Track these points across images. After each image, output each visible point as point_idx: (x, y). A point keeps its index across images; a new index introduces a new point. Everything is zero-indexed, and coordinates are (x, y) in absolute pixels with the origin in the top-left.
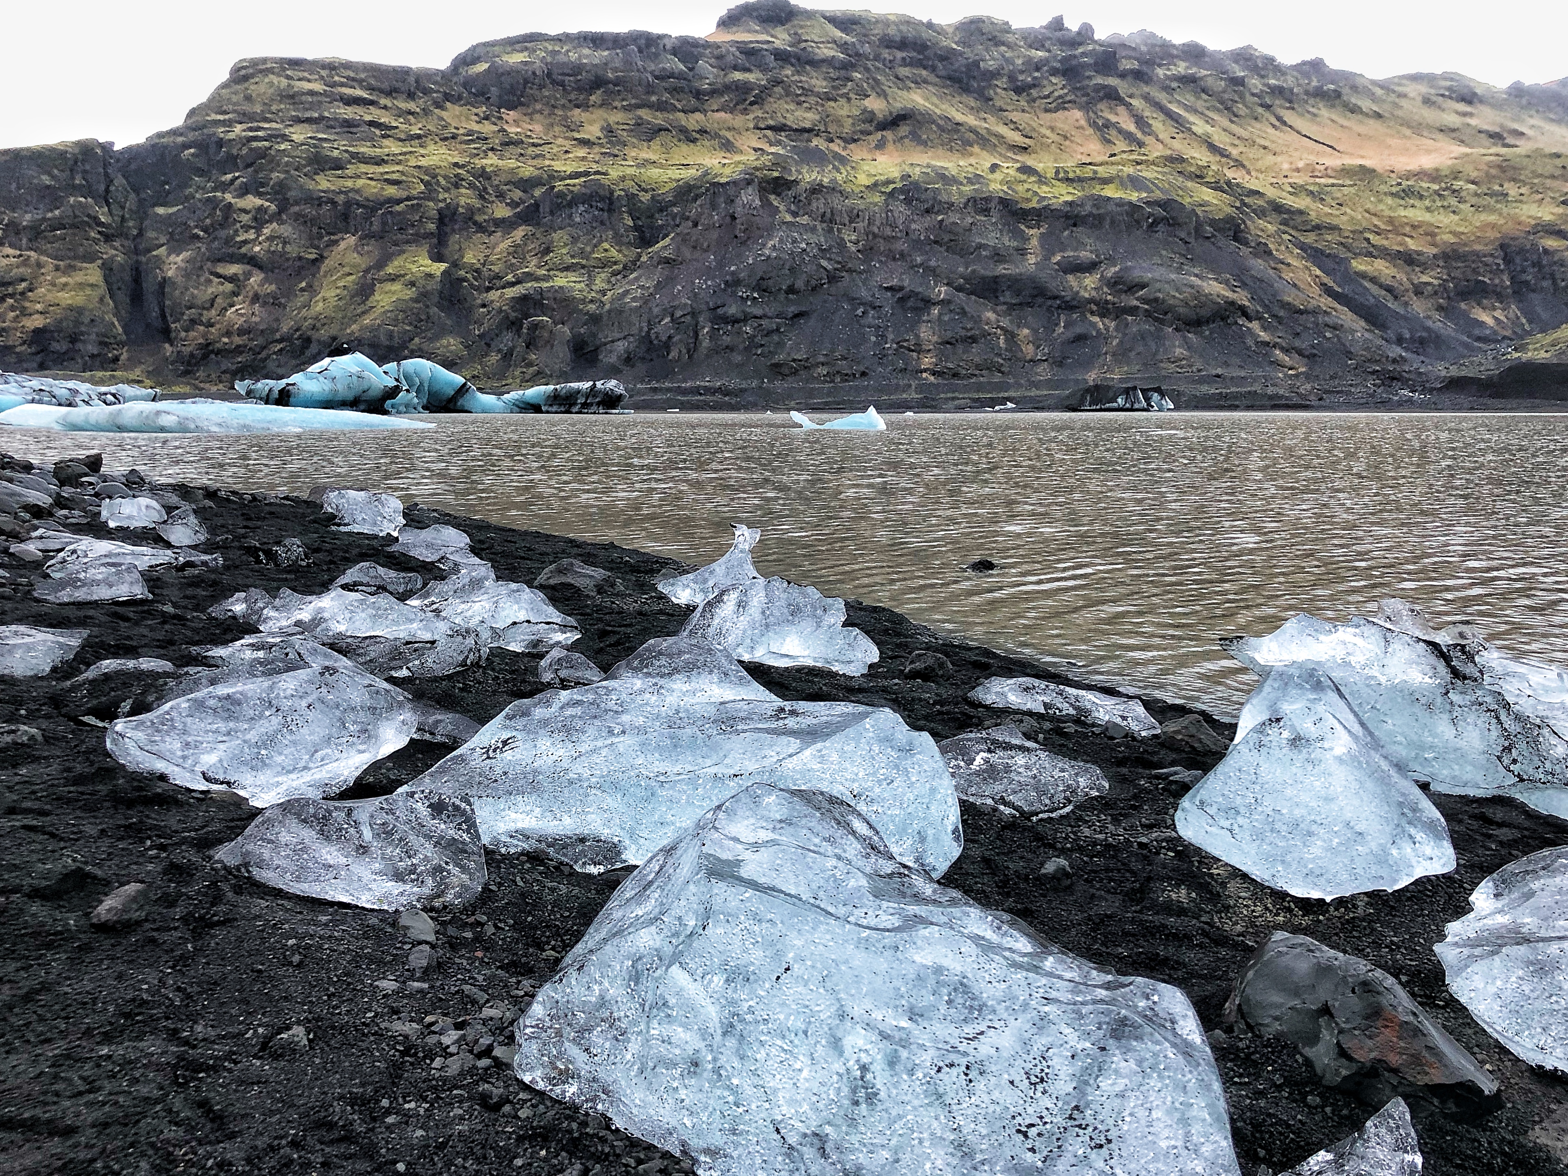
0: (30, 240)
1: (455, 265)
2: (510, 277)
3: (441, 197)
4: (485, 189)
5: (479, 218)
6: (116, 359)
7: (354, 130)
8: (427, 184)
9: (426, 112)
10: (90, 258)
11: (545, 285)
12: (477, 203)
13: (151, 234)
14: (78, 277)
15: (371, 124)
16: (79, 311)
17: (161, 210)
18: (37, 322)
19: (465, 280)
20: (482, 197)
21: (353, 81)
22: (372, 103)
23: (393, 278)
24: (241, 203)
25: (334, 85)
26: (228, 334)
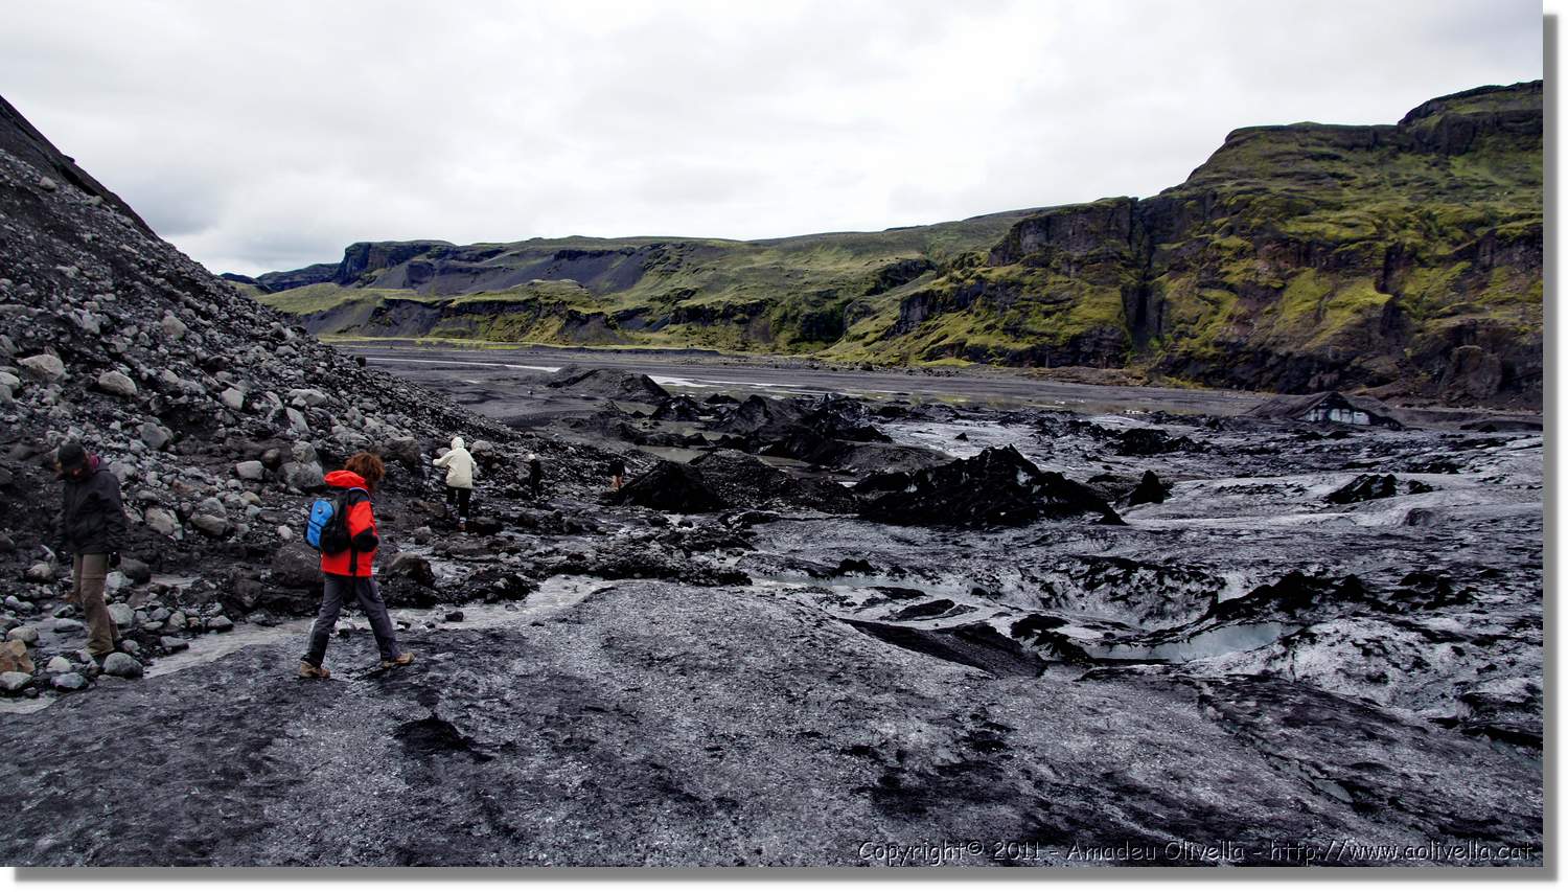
0: (1077, 270)
1: (1397, 295)
2: (1446, 309)
3: (1390, 238)
4: (1430, 229)
5: (1424, 255)
6: (1125, 358)
7: (1320, 182)
8: (1378, 226)
9: (1382, 162)
10: (1116, 283)
11: (1479, 317)
12: (1420, 241)
13: (1156, 265)
14: (1106, 299)
15: (1334, 175)
16: (1105, 322)
17: (1165, 247)
18: (1077, 330)
19: (1404, 308)
20: (1426, 237)
21: (1322, 141)
22: (1336, 158)
23: (1342, 306)
24: (1225, 243)
25: (1306, 145)
26: (1206, 345)
